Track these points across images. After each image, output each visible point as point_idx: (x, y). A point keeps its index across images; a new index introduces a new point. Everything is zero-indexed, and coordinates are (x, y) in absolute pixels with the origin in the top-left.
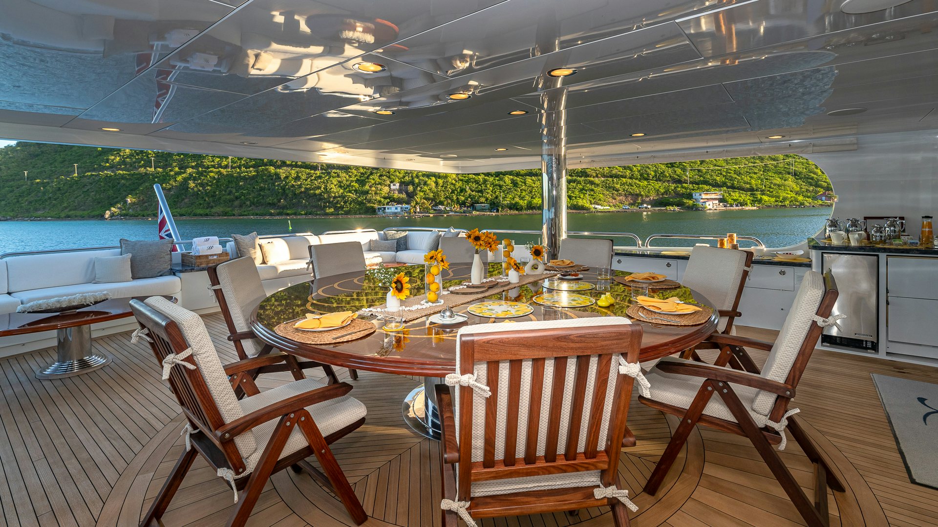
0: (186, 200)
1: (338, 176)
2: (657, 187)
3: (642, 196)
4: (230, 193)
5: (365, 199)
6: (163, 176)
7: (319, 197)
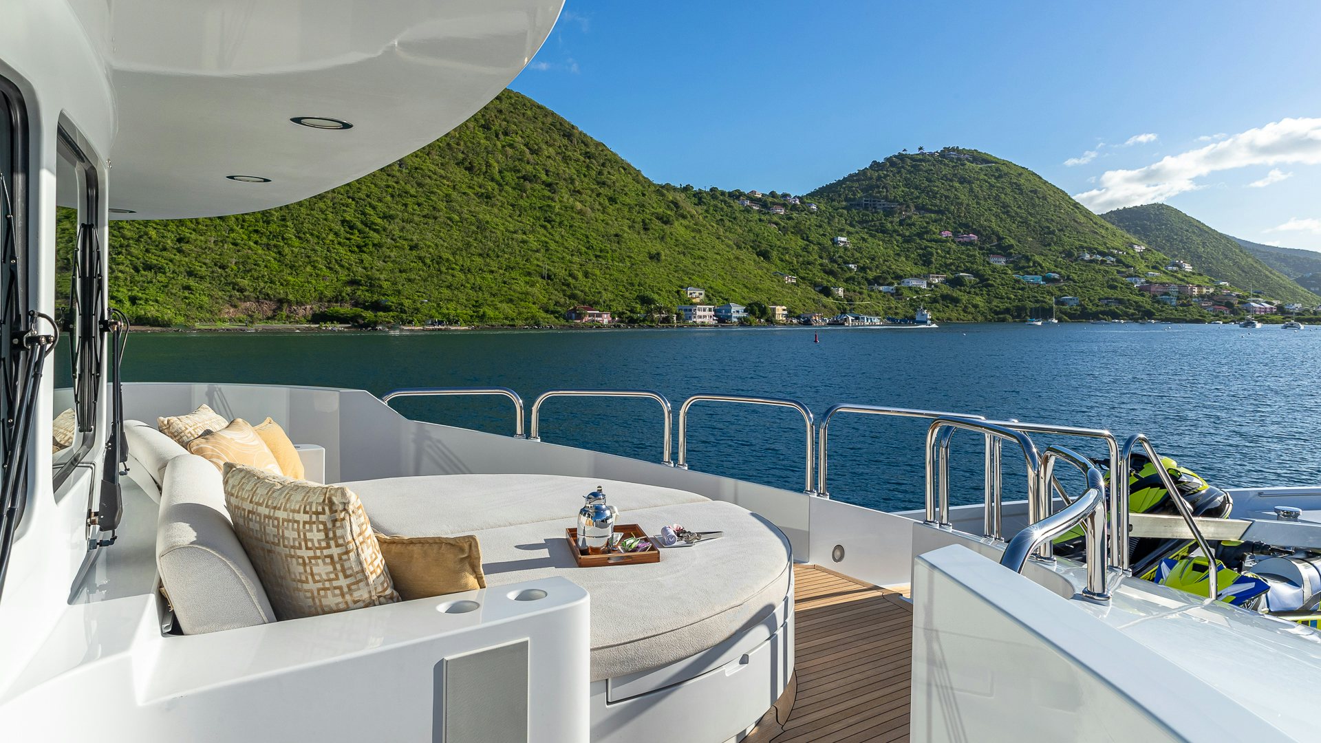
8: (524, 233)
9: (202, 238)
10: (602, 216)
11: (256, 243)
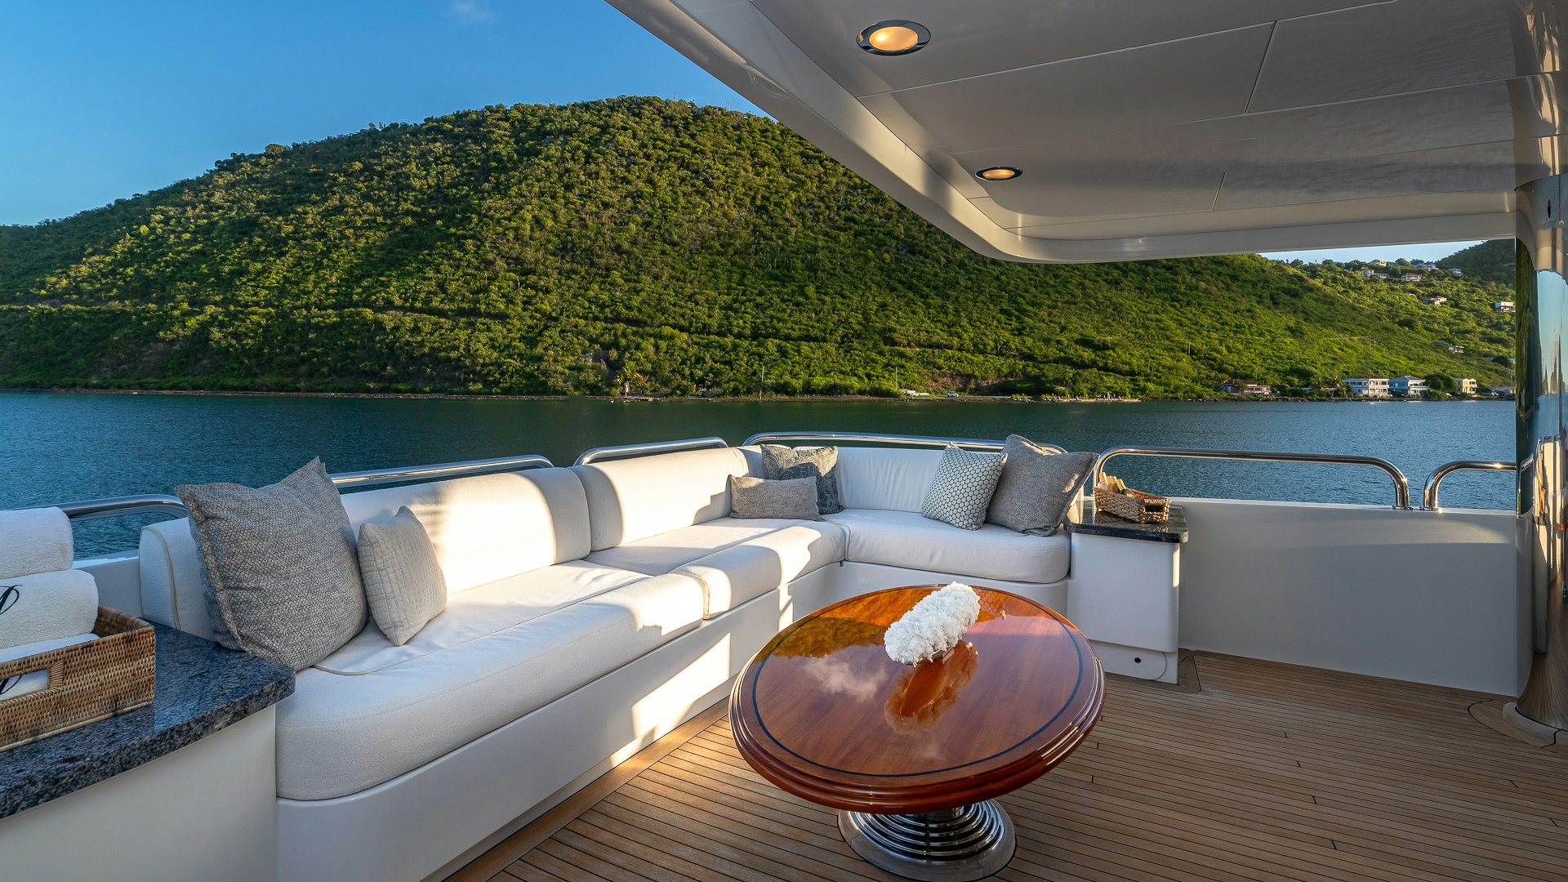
0: (205, 362)
1: (489, 329)
2: (998, 364)
3: (976, 377)
4: (290, 351)
5: (537, 370)
6: (159, 316)
7: (457, 364)
8: (1157, 313)
9: (904, 328)
10: (1226, 294)
11: (941, 330)
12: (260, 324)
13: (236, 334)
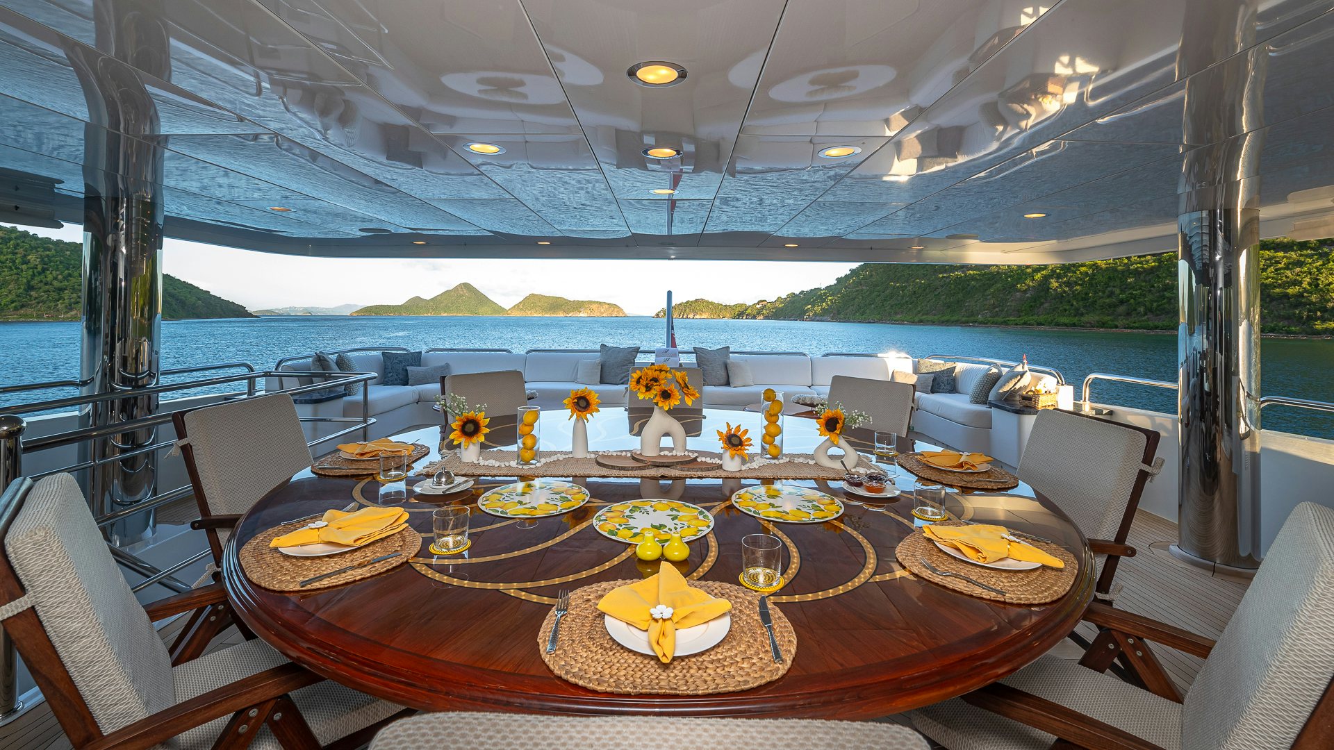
4: (1111, 294)
12: (1087, 273)
13: (1068, 283)
